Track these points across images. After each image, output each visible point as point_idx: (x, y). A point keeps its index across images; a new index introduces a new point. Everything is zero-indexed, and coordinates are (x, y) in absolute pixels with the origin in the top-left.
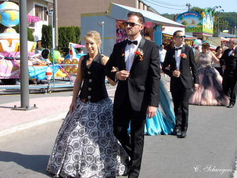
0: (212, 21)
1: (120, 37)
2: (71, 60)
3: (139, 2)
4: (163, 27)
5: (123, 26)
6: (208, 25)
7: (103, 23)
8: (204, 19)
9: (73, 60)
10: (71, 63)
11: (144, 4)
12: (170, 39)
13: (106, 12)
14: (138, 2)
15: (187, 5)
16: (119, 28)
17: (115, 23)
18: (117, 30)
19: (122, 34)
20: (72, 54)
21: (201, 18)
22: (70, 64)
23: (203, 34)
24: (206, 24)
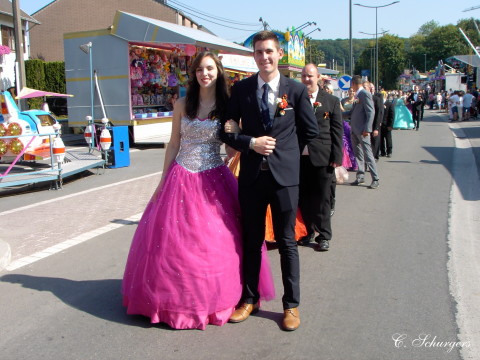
0: (302, 47)
1: (139, 75)
2: (6, 125)
3: (184, 18)
4: (219, 55)
5: (145, 55)
6: (297, 53)
7: (90, 44)
8: (290, 43)
9: (11, 125)
10: (7, 132)
11: (192, 23)
12: (233, 76)
13: (110, 29)
14: (180, 18)
15: (261, 20)
16: (136, 58)
17: (128, 49)
18: (134, 62)
19: (143, 69)
20: (6, 112)
21: (285, 42)
22: (5, 134)
23: (290, 69)
24: (292, 51)
